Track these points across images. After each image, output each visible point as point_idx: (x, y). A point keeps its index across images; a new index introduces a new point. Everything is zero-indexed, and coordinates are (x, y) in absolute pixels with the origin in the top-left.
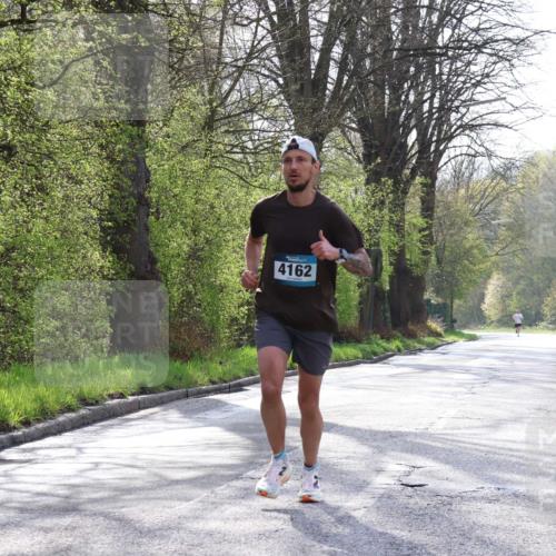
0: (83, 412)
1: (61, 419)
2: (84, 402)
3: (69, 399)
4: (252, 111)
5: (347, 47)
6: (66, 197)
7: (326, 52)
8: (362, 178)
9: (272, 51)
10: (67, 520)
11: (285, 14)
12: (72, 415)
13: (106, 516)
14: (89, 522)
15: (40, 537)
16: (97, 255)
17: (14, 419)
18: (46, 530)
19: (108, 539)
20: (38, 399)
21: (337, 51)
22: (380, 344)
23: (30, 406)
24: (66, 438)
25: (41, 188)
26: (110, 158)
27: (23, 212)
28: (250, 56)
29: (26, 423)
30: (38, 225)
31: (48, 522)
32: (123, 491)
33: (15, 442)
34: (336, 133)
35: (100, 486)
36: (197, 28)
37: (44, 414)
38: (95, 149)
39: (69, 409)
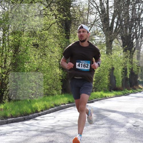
0: (55, 108)
1: (50, 110)
2: (56, 105)
3: (52, 105)
4: (95, 35)
5: (118, 19)
6: (51, 56)
7: (113, 20)
8: (122, 51)
9: (100, 20)
10: (52, 134)
11: (103, 11)
12: (53, 109)
13: (61, 133)
14: (57, 134)
15: (46, 138)
16: (58, 70)
17: (39, 110)
18: (47, 136)
19: (62, 139)
20: (45, 105)
21: (116, 20)
22: (127, 91)
23: (43, 107)
24: (51, 114)
25: (45, 54)
26: (61, 47)
27: (41, 60)
28: (95, 22)
29: (42, 111)
30: (44, 63)
31: (48, 134)
32: (65, 127)
33: (39, 115)
34: (116, 40)
35: (60, 126)
36: (82, 15)
37: (46, 108)
38: (58, 45)
39: (52, 107)
